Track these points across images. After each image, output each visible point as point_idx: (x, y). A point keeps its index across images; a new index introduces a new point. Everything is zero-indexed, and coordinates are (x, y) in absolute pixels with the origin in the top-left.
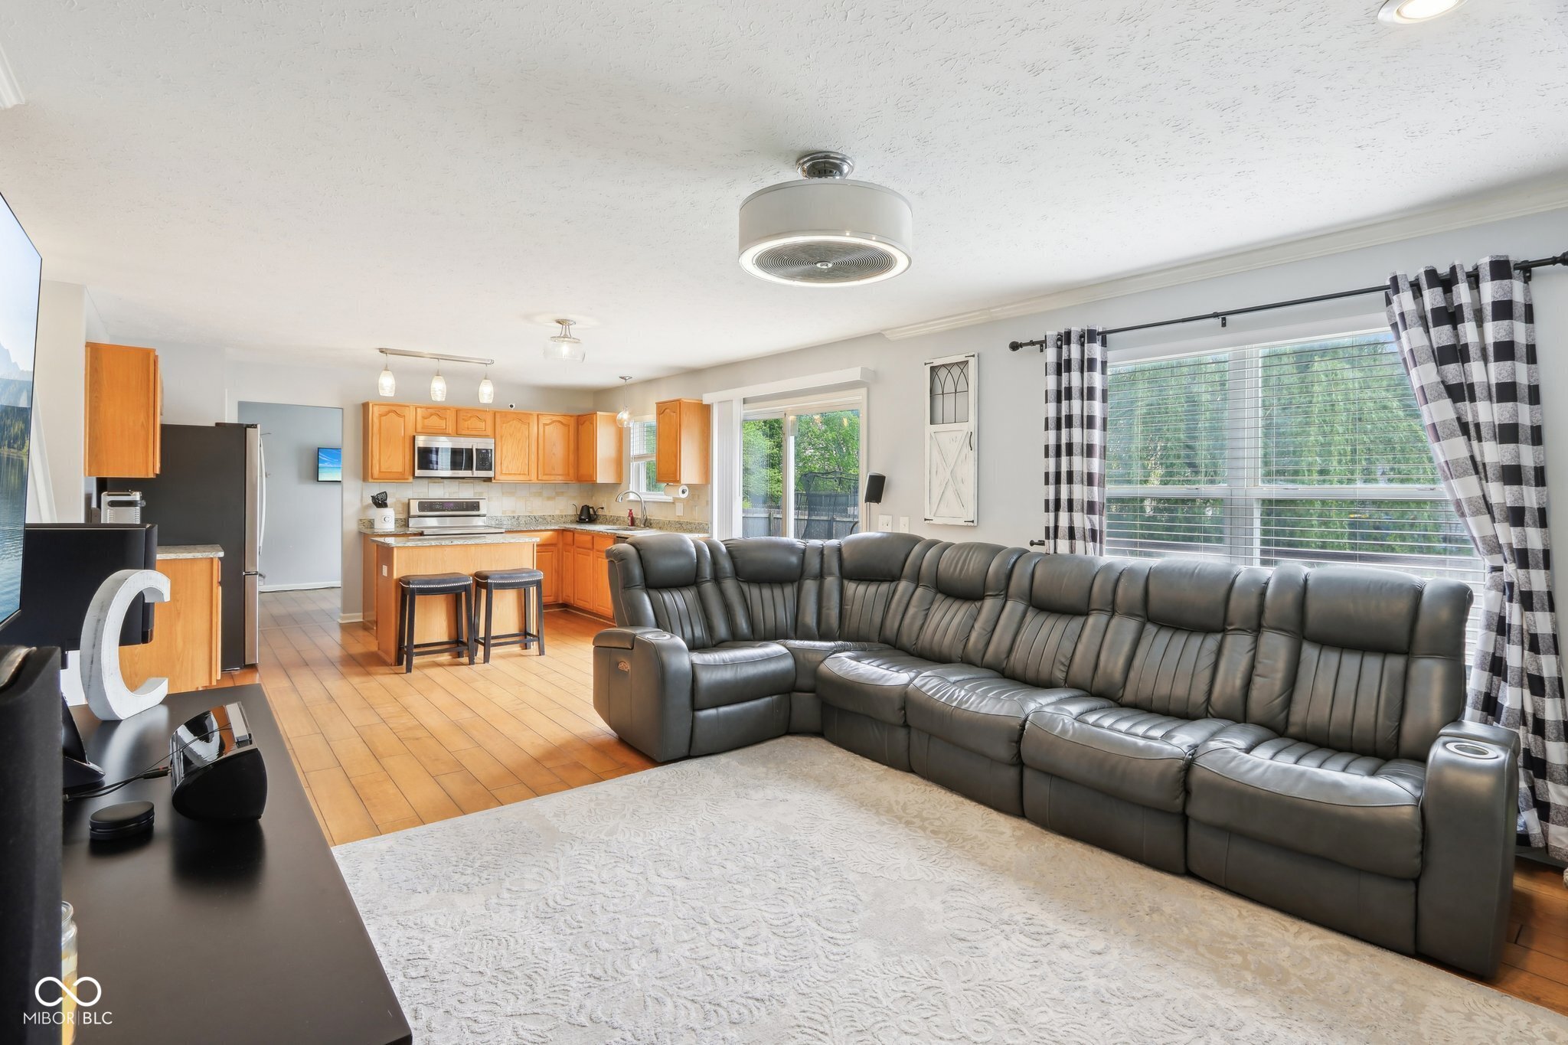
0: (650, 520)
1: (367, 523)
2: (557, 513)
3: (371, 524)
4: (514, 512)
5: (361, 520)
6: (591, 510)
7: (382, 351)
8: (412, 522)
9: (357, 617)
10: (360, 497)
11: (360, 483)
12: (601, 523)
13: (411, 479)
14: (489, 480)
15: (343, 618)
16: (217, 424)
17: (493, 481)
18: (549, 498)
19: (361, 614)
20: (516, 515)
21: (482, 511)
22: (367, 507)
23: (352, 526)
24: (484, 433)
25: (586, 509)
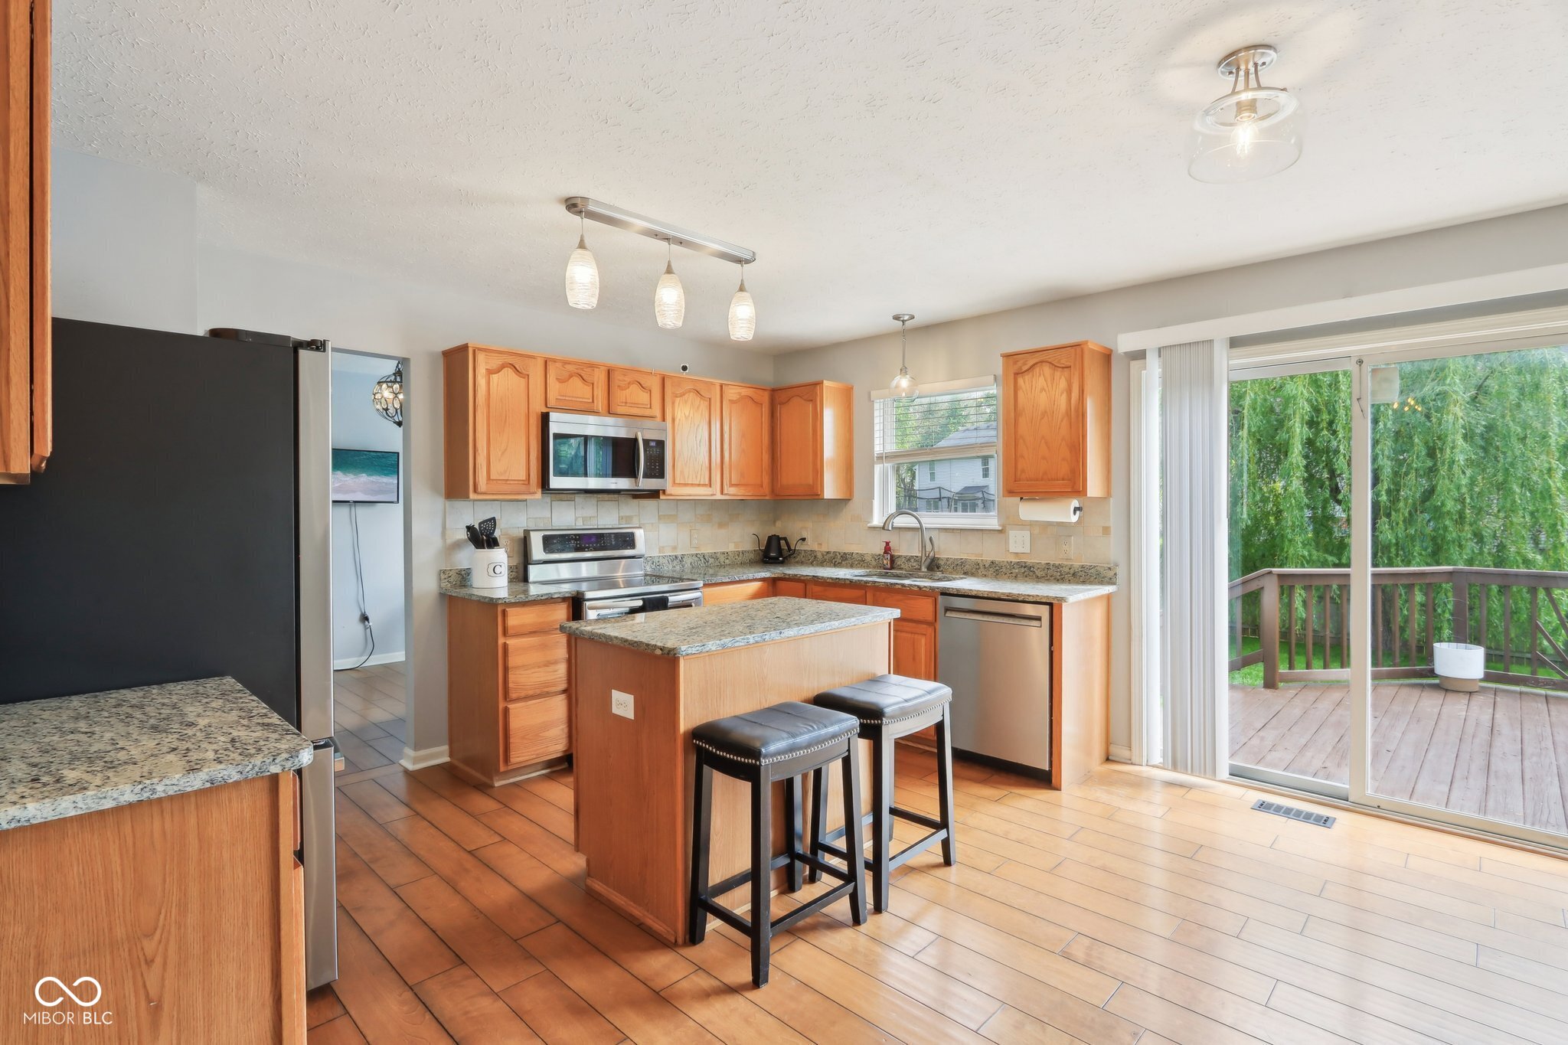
0: (938, 559)
1: (454, 578)
2: (731, 548)
3: (464, 577)
4: (675, 548)
5: (444, 572)
6: (783, 542)
7: (573, 205)
8: (534, 572)
9: (440, 755)
10: (440, 529)
11: (440, 502)
12: (802, 563)
13: (539, 495)
14: (654, 494)
15: (416, 760)
16: (215, 333)
17: (662, 497)
18: (721, 525)
19: (446, 748)
20: (679, 553)
21: (641, 547)
22: (457, 545)
23: (427, 584)
24: (647, 412)
25: (774, 542)
